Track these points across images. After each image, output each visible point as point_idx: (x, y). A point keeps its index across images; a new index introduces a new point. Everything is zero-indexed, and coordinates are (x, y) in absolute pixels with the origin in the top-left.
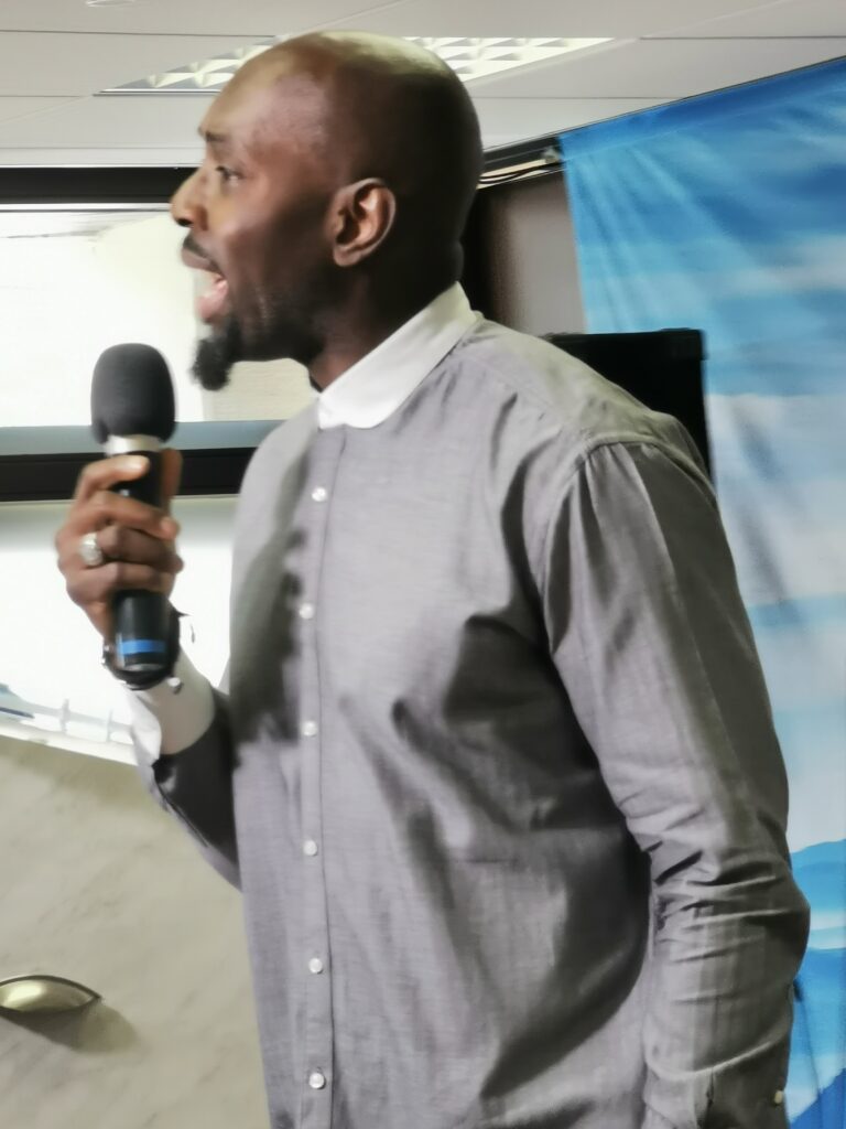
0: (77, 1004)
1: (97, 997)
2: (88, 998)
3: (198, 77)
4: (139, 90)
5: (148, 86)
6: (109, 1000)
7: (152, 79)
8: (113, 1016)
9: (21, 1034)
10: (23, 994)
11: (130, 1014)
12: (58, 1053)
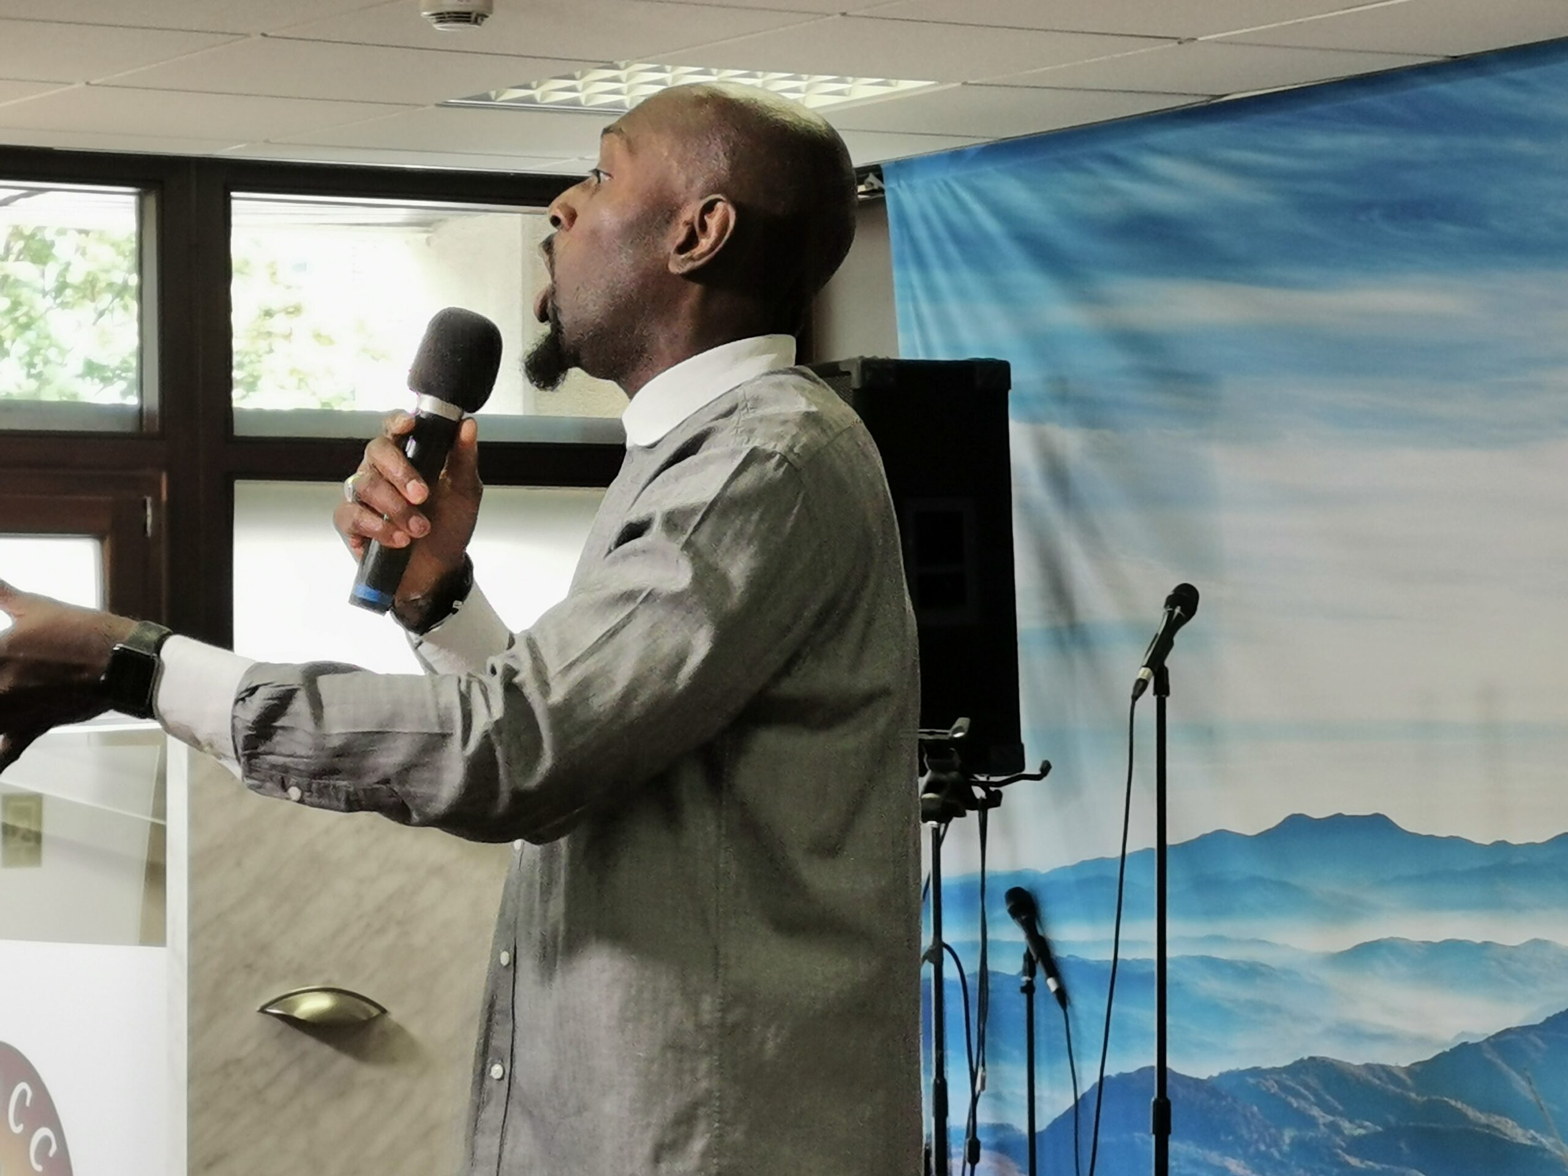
0: (364, 1018)
1: (384, 1011)
2: (375, 1012)
3: (537, 94)
4: (482, 102)
5: (490, 100)
6: (396, 1014)
7: (493, 94)
8: (399, 1030)
9: (309, 1043)
10: (313, 1005)
11: (415, 1029)
12: (344, 1062)
